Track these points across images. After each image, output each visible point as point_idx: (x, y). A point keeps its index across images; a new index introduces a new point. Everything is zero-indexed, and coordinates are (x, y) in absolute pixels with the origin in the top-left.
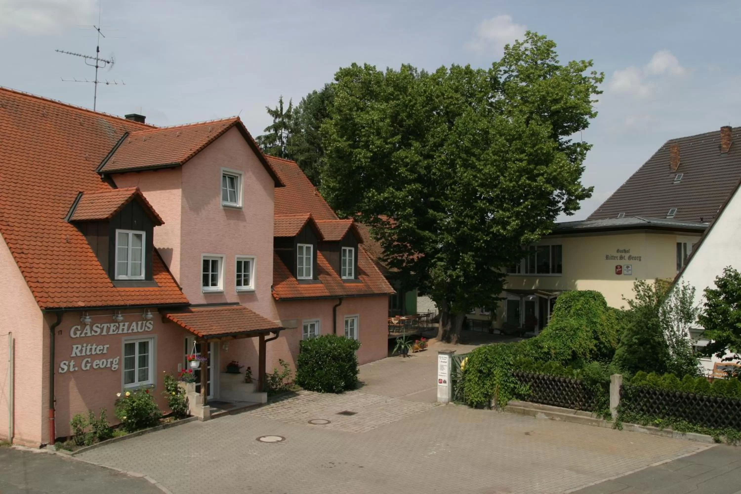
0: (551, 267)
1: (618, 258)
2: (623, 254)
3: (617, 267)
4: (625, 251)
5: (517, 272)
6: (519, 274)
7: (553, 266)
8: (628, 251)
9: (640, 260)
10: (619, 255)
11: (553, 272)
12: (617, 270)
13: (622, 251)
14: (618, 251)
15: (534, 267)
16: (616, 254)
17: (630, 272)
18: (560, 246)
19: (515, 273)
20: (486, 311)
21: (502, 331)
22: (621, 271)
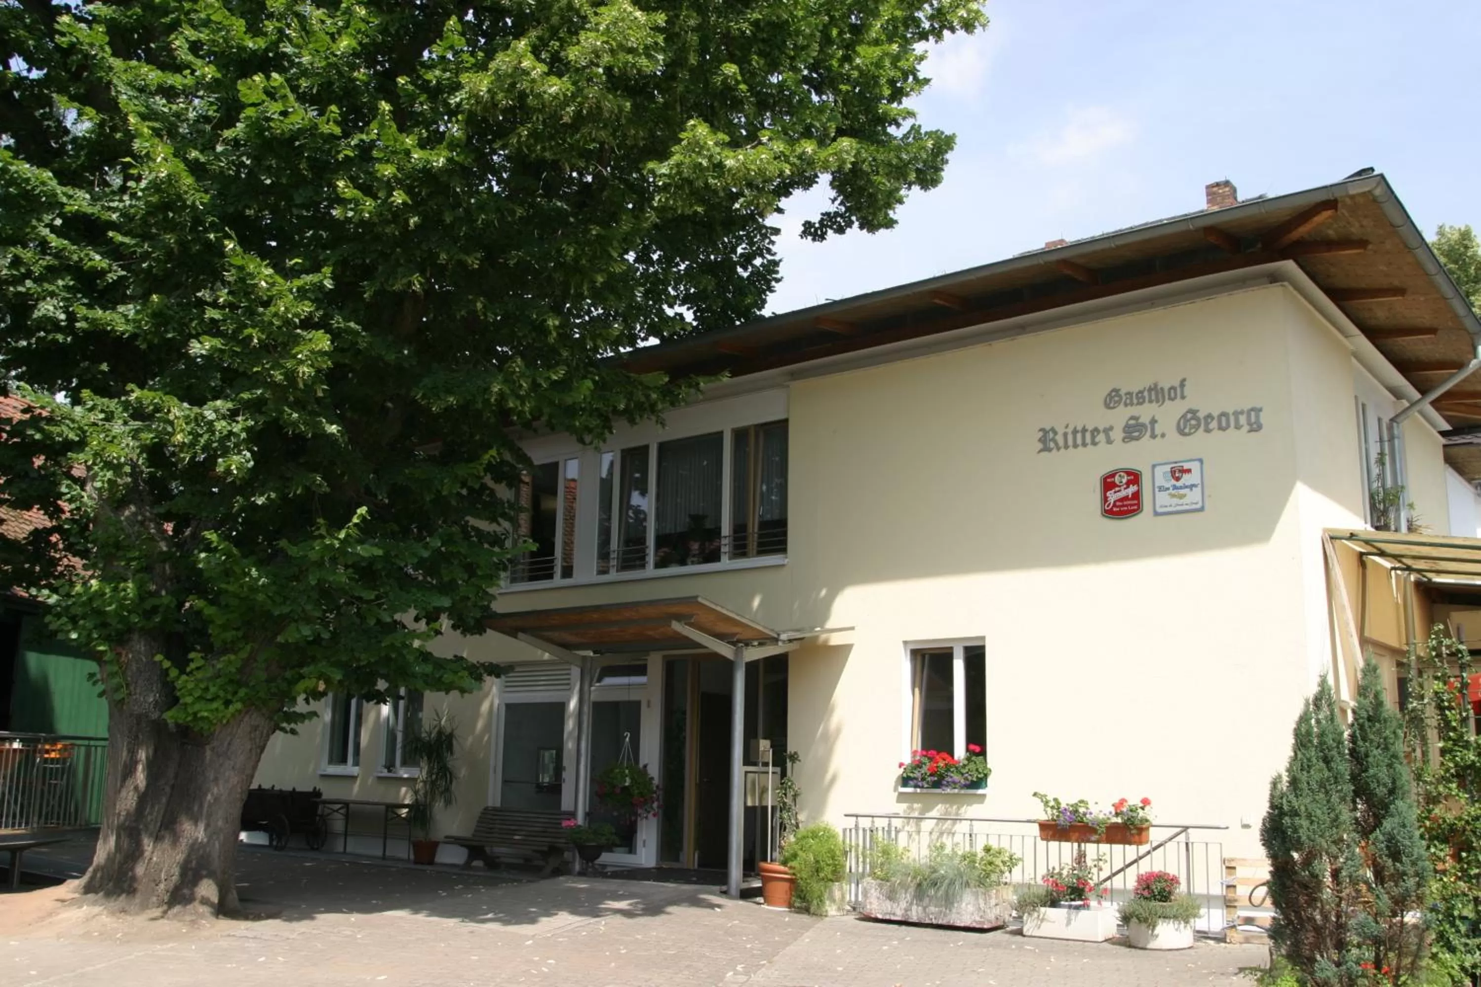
0: (726, 529)
1: (1117, 434)
2: (1145, 412)
3: (1108, 484)
4: (1156, 394)
5: (558, 570)
6: (568, 582)
7: (740, 529)
8: (1177, 392)
9: (1256, 427)
10: (1120, 416)
11: (740, 550)
12: (1112, 496)
13: (1139, 398)
14: (1113, 399)
15: (642, 541)
16: (1099, 418)
17: (1193, 497)
18: (782, 427)
19: (550, 576)
20: (404, 763)
21: (475, 850)
22: (1137, 496)
